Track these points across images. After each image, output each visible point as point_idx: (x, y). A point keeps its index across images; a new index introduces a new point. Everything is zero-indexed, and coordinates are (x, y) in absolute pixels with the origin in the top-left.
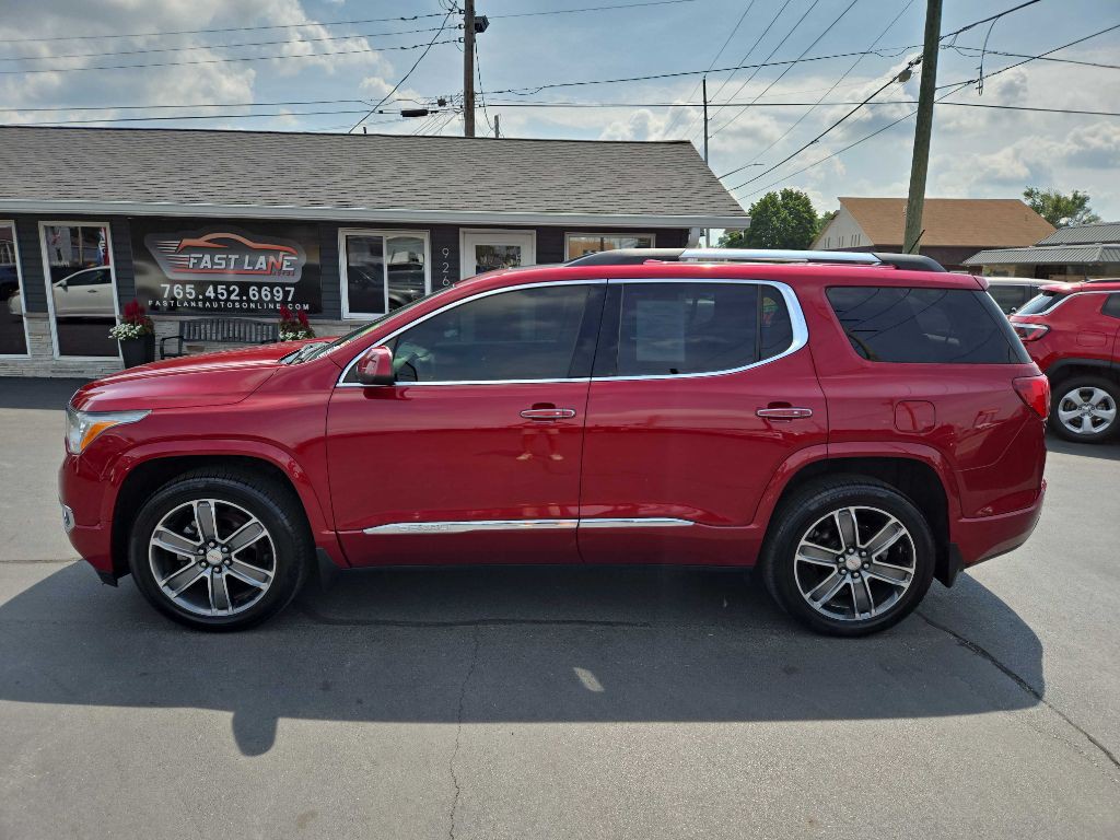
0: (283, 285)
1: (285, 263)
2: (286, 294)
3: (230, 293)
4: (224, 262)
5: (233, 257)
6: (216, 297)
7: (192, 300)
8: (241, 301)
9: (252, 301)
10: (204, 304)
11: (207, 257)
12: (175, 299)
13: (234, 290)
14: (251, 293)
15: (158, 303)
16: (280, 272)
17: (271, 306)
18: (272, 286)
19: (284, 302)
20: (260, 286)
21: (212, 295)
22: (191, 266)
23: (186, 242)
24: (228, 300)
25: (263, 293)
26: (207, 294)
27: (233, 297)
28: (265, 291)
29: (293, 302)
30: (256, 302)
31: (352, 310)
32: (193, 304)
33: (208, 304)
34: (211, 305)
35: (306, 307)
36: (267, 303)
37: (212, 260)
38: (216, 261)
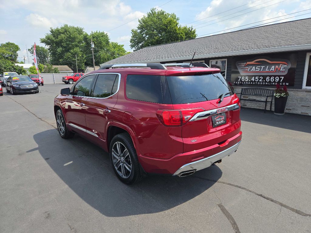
0: (279, 76)
1: (282, 68)
2: (280, 79)
3: (259, 79)
4: (259, 69)
5: (263, 67)
6: (255, 81)
7: (247, 82)
8: (262, 82)
9: (267, 82)
10: (250, 83)
11: (254, 67)
12: (242, 81)
13: (261, 78)
14: (267, 79)
15: (236, 83)
16: (279, 71)
17: (274, 84)
18: (275, 76)
19: (279, 82)
20: (270, 76)
21: (253, 80)
22: (248, 71)
23: (248, 63)
24: (259, 81)
25: (271, 79)
26: (252, 80)
27: (260, 81)
28: (272, 78)
29: (283, 82)
30: (268, 82)
31: (307, 85)
32: (247, 83)
33: (252, 83)
34: (253, 83)
35: (287, 84)
36: (272, 82)
37: (255, 68)
38: (257, 68)
